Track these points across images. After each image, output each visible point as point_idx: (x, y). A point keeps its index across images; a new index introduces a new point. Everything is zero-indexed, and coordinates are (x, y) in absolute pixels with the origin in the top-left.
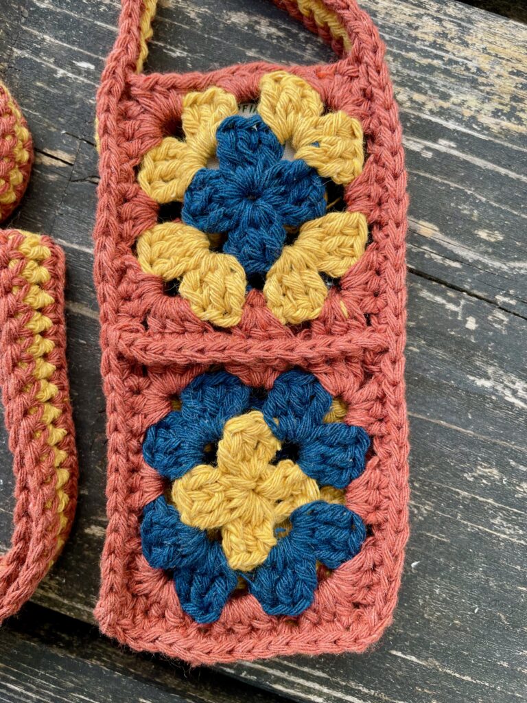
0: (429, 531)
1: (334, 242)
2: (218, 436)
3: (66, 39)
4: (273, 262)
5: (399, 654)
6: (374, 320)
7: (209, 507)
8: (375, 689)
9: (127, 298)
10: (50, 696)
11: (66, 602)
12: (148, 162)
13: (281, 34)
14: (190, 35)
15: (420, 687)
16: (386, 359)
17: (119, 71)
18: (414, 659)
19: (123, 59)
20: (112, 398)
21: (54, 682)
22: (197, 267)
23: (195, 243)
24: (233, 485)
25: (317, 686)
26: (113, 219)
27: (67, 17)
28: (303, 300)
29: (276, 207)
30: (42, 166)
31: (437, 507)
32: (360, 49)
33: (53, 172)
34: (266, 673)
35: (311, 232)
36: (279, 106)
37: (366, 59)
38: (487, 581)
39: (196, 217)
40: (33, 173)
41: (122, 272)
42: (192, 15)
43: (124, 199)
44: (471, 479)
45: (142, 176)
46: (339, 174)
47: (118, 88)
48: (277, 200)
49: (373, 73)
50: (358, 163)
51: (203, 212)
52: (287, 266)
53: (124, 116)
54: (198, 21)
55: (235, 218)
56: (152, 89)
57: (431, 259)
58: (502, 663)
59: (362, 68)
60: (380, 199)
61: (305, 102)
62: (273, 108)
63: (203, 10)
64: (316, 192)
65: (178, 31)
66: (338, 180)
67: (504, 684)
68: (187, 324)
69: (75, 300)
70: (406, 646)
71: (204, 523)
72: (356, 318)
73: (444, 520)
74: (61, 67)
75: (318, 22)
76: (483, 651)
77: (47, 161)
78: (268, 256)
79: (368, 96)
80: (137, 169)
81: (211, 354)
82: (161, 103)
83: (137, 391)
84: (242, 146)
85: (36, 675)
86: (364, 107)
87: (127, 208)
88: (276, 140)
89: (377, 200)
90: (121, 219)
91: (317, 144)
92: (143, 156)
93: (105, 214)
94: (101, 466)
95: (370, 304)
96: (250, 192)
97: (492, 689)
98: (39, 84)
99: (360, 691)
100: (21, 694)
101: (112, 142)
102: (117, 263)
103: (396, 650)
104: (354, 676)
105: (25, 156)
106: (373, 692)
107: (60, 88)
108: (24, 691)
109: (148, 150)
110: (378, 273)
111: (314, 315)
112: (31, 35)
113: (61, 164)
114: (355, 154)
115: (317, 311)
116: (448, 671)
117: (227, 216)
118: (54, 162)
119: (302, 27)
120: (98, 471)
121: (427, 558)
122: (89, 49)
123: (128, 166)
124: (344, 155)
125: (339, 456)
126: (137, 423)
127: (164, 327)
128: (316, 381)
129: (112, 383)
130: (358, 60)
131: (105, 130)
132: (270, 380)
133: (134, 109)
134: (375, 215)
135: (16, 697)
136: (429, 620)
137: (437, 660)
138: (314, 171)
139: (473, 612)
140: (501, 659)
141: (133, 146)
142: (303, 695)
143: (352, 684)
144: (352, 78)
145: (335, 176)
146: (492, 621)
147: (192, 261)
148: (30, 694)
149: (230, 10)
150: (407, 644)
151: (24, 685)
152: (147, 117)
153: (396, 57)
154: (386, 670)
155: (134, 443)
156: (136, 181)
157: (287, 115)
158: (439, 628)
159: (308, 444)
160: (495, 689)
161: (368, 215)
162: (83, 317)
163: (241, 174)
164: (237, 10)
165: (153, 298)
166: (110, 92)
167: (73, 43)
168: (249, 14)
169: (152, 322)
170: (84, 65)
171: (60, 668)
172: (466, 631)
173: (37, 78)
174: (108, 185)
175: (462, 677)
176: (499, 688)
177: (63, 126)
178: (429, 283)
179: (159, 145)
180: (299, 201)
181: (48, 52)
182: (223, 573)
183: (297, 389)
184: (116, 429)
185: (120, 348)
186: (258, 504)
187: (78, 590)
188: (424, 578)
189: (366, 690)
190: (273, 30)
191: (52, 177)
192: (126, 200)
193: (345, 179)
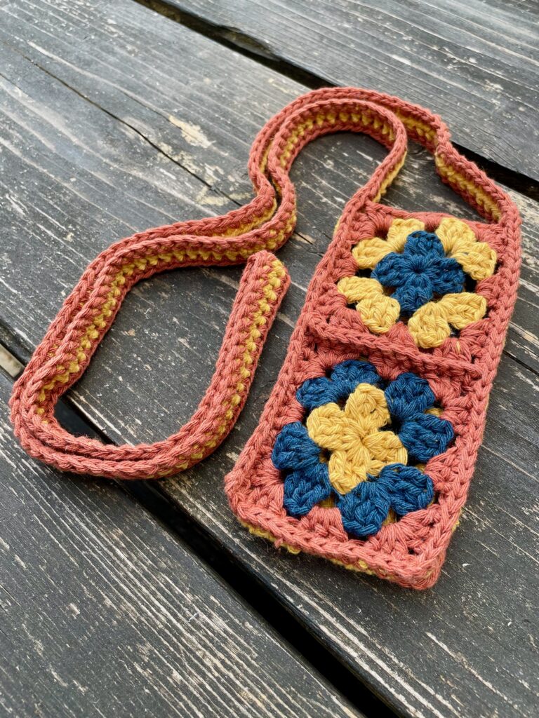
0: (484, 542)
1: (462, 307)
2: (351, 391)
3: (335, 186)
4: (420, 306)
5: (434, 638)
6: (476, 361)
7: (329, 430)
8: (405, 662)
9: (322, 304)
10: (143, 570)
11: (191, 499)
12: (361, 245)
13: (462, 213)
14: (407, 201)
15: (445, 677)
16: (479, 383)
17: (363, 197)
18: (445, 647)
19: (367, 193)
20: (292, 354)
21: (153, 560)
22: (371, 297)
23: (374, 287)
24: (350, 425)
25: (355, 640)
26: (331, 262)
27: (339, 176)
28: (432, 332)
29: (431, 279)
30: (294, 241)
31: (495, 526)
32: (506, 219)
33: (299, 245)
34: (318, 612)
35: (449, 299)
36: (449, 231)
37: (508, 224)
38: (524, 601)
39: (379, 275)
40: (287, 242)
41: (325, 290)
42: (411, 192)
43: (340, 256)
44: (527, 513)
45: (355, 250)
46: (475, 272)
47: (360, 204)
48: (433, 275)
49: (510, 231)
50: (490, 272)
51: (385, 273)
52: (429, 311)
53: (356, 219)
54: (414, 195)
55: (405, 279)
56: (378, 211)
57: (529, 355)
58: (523, 682)
59: (506, 229)
60: (499, 295)
61: (465, 234)
62: (445, 232)
63: (418, 191)
64: (458, 278)
65: (400, 197)
66: (474, 276)
67: (522, 706)
68: (355, 324)
69: (282, 312)
70: (442, 633)
71: (321, 440)
72: (464, 355)
73: (497, 538)
74: (326, 197)
75: (486, 208)
76: (508, 664)
77: (298, 238)
78: (418, 302)
79: (505, 243)
80: (354, 246)
81: (364, 340)
82: (380, 219)
83: (306, 359)
84: (420, 245)
85: (142, 548)
86: (501, 248)
87: (341, 261)
88: (442, 247)
89: (496, 295)
90: (335, 266)
91: (467, 253)
92: (359, 241)
93: (329, 258)
94: (256, 415)
95: (476, 349)
96: (417, 269)
97: (510, 705)
98: (310, 202)
99: (391, 659)
100: (122, 561)
101: (346, 227)
102: (325, 284)
103: (432, 633)
104: (390, 643)
105: (290, 229)
106: (402, 665)
107: (321, 207)
108: (126, 559)
109: (363, 239)
110: (487, 334)
111: (438, 343)
112: (315, 178)
113: (306, 242)
114: (488, 266)
115: (440, 341)
116: (473, 671)
117: (399, 278)
118: (302, 240)
119: (475, 211)
120: (253, 417)
121: (478, 563)
122: (345, 193)
123: (350, 242)
124: (482, 264)
125: (428, 435)
126: (299, 376)
127: (340, 323)
128: (427, 383)
129: (295, 345)
130: (504, 225)
131: (345, 220)
132: (395, 373)
133: (364, 217)
134: (493, 302)
135: (118, 562)
136: (467, 618)
137: (466, 657)
138: (460, 267)
139: (507, 623)
140: (522, 678)
141: (357, 234)
142: (342, 645)
143: (386, 651)
144: (498, 233)
145: (473, 273)
146: (521, 639)
147: (369, 295)
148: (129, 563)
149: (435, 194)
150: (443, 631)
151: (128, 554)
152: (370, 223)
153: (531, 240)
154: (419, 649)
155: (293, 387)
156: (351, 251)
157: (453, 236)
158: (474, 629)
159: (409, 421)
160: (511, 706)
161: (488, 300)
162: (284, 323)
163: (415, 258)
164: (438, 195)
165: (338, 305)
166: (354, 204)
167: (337, 188)
168: (445, 199)
169: (333, 319)
170: (339, 200)
171: (163, 549)
172: (497, 640)
173: (310, 199)
174: (336, 245)
175: (484, 682)
176: (516, 706)
177: (315, 225)
178: (524, 369)
179: (370, 239)
180: (447, 281)
181: (322, 189)
182: (322, 482)
183: (412, 383)
184: (287, 372)
185: (310, 324)
186: (361, 450)
187: (204, 494)
188: (471, 579)
189: (396, 661)
190: (457, 210)
191: (297, 247)
192: (341, 258)
193: (478, 276)
